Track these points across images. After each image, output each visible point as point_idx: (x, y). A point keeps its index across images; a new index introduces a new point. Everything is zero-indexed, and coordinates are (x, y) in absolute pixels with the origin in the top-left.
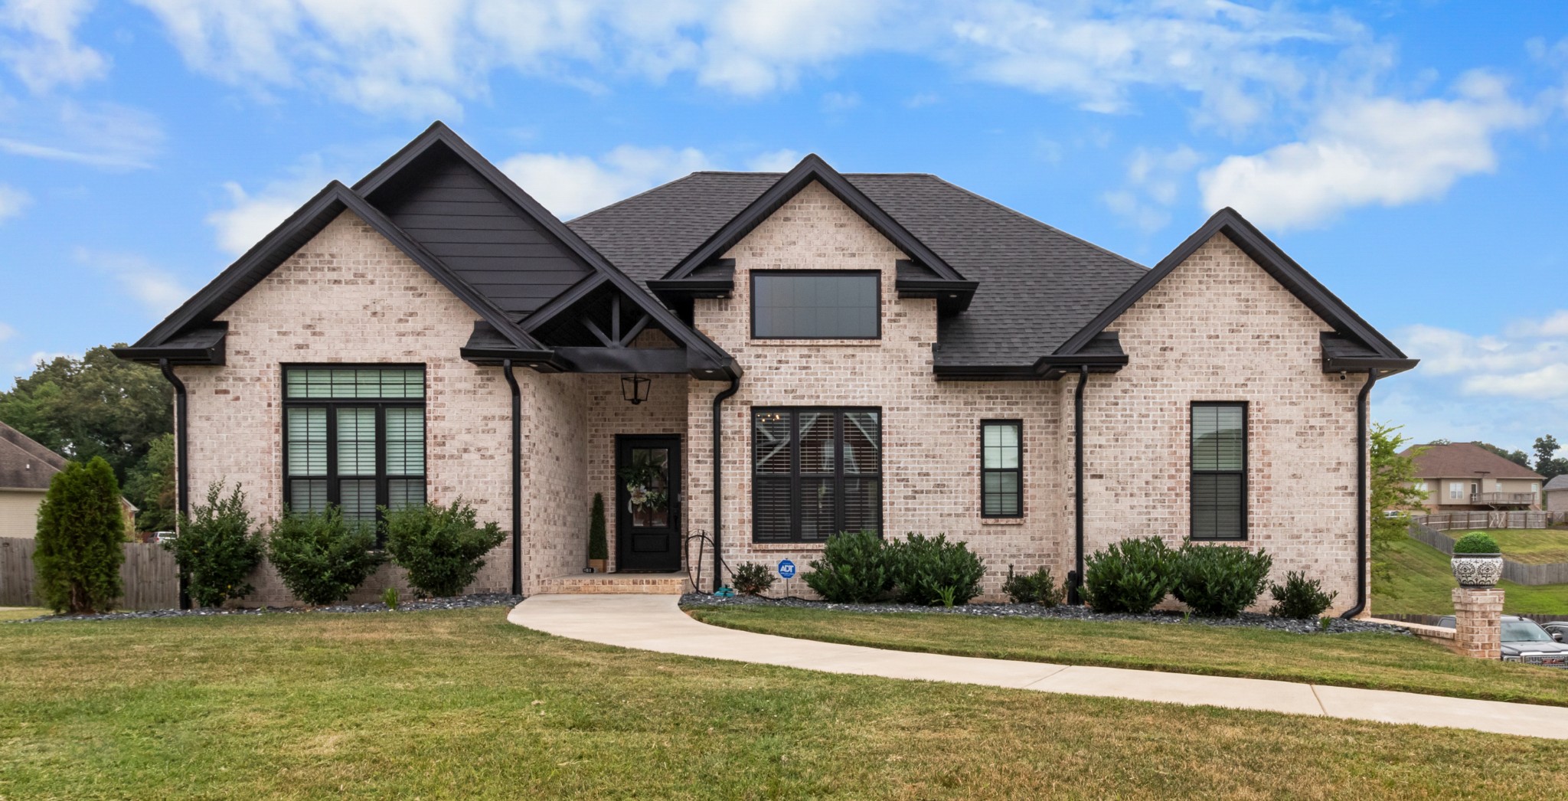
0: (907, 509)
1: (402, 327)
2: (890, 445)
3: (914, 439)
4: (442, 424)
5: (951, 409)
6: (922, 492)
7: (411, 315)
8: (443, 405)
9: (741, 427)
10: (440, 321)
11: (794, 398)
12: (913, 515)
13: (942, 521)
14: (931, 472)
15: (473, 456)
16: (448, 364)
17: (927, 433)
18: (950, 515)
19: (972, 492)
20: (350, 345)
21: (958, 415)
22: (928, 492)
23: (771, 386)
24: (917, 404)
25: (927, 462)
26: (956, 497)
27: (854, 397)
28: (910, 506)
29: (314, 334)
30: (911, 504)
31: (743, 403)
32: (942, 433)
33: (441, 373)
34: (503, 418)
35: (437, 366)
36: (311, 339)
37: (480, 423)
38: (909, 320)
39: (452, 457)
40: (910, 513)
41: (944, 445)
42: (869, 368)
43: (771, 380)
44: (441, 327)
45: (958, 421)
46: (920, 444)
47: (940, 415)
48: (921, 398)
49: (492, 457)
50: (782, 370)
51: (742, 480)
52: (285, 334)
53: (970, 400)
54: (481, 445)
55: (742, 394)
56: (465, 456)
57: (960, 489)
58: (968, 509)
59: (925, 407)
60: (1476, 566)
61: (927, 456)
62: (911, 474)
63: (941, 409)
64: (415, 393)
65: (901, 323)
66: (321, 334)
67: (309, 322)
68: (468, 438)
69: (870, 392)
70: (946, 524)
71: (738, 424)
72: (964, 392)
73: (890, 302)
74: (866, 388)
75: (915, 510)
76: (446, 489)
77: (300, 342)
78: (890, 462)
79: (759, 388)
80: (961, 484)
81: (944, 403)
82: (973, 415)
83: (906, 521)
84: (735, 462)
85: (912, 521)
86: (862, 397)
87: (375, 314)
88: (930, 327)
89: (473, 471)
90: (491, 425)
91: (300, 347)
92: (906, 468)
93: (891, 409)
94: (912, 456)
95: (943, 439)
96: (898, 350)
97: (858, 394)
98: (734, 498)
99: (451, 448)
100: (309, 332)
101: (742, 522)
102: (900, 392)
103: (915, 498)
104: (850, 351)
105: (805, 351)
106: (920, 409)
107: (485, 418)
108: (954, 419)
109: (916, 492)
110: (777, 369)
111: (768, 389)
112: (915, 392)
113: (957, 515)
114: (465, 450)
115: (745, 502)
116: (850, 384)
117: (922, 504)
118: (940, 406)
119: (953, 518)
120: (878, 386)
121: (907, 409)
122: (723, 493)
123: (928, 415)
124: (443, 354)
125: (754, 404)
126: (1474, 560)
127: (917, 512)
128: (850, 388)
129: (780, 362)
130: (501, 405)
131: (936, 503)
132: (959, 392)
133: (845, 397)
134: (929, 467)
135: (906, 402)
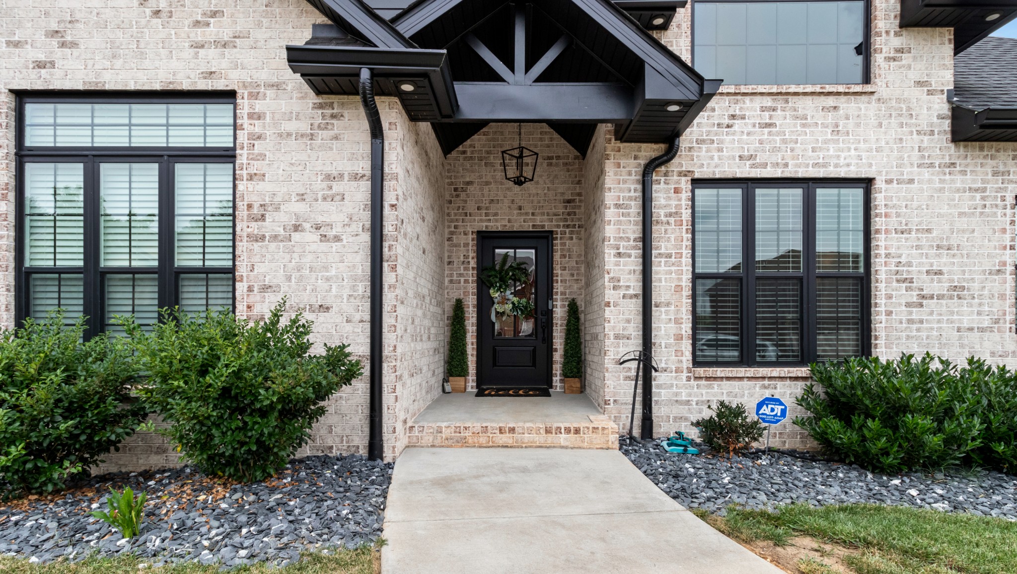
0: (910, 321)
1: (199, 35)
2: (887, 231)
3: (920, 223)
4: (261, 186)
5: (974, 181)
6: (932, 297)
7: (214, 14)
8: (262, 157)
9: (678, 206)
10: (259, 25)
11: (753, 166)
12: (918, 330)
13: (960, 338)
14: (945, 269)
15: (310, 237)
16: (270, 93)
17: (939, 215)
18: (971, 329)
19: (1002, 297)
20: (118, 63)
21: (984, 190)
22: (940, 297)
23: (720, 150)
24: (926, 174)
25: (938, 256)
26: (980, 305)
27: (836, 166)
28: (914, 317)
29: (63, 45)
30: (916, 313)
31: (680, 174)
32: (961, 214)
33: (259, 106)
34: (356, 177)
35: (254, 96)
36: (59, 53)
37: (319, 185)
38: (915, 58)
39: (275, 238)
40: (915, 326)
41: (964, 231)
42: (858, 125)
43: (721, 142)
44: (260, 35)
45: (983, 198)
46: (929, 231)
47: (958, 190)
48: (932, 165)
49: (337, 239)
50: (736, 128)
51: (680, 280)
52: (17, 44)
53: (1001, 168)
54: (320, 219)
55: (679, 163)
56: (296, 236)
57: (986, 292)
58: (997, 321)
59: (936, 179)
61: (938, 247)
62: (917, 271)
63: (959, 181)
64: (220, 139)
65: (904, 62)
66: (74, 45)
67: (54, 26)
68: (300, 208)
69: (860, 157)
70: (966, 342)
71: (674, 203)
72: (993, 157)
73: (887, 32)
74: (853, 152)
75: (921, 322)
76: (265, 288)
77: (42, 57)
78: (887, 255)
79: (703, 153)
80: (988, 285)
81: (964, 173)
82: (1005, 189)
83: (908, 337)
84: (669, 256)
85: (917, 338)
86: (848, 165)
87: (157, 13)
88: (944, 67)
89: (308, 259)
90: (337, 187)
91: (40, 65)
92: (909, 264)
93: (889, 182)
94: (918, 247)
95: (962, 223)
96: (898, 100)
97: (842, 161)
98: (668, 304)
99: (273, 224)
100: (55, 42)
101: (679, 338)
102: (902, 158)
103: (921, 305)
104: (830, 101)
105: (768, 102)
106: (930, 181)
107: (329, 177)
108: (978, 196)
109: (923, 297)
110: (728, 126)
111: (716, 155)
112: (923, 157)
113: (982, 330)
114: (296, 228)
115: (684, 310)
116: (831, 146)
117: (932, 313)
118: (959, 177)
119: (976, 334)
120: (870, 150)
121: (911, 181)
122: (655, 298)
123: (941, 190)
124: (263, 76)
125: (697, 176)
127: (925, 325)
128: (831, 152)
129: (733, 117)
130: (352, 157)
131: (952, 313)
132: (985, 157)
133: (824, 166)
134: (942, 262)
135: (908, 172)
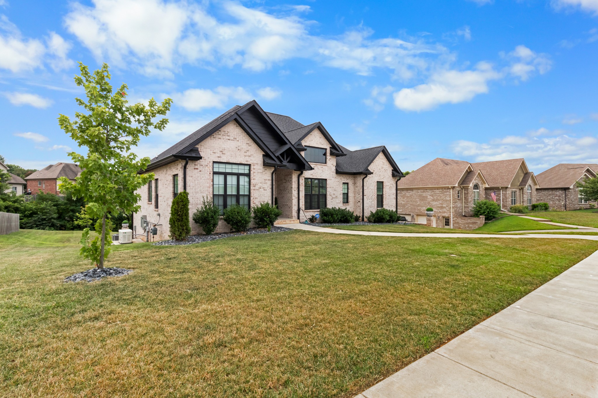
1: (245, 154)
4: (255, 181)
7: (248, 151)
8: (255, 176)
10: (255, 153)
15: (262, 190)
16: (256, 165)
20: (232, 158)
22: (335, 198)
25: (334, 192)
26: (339, 199)
29: (223, 154)
33: (255, 167)
34: (269, 180)
35: (254, 165)
36: (222, 155)
37: (263, 181)
39: (257, 190)
44: (255, 155)
49: (266, 190)
52: (214, 153)
54: (264, 187)
56: (260, 189)
57: (339, 197)
58: (341, 202)
64: (248, 172)
66: (225, 154)
67: (221, 150)
68: (261, 185)
70: (337, 205)
75: (332, 202)
76: (256, 198)
77: (219, 156)
83: (331, 204)
87: (239, 150)
89: (262, 194)
90: (266, 181)
91: (219, 157)
94: (332, 190)
99: (257, 187)
100: (221, 153)
101: (303, 205)
107: (265, 180)
113: (339, 203)
114: (260, 188)
124: (255, 162)
130: (268, 177)
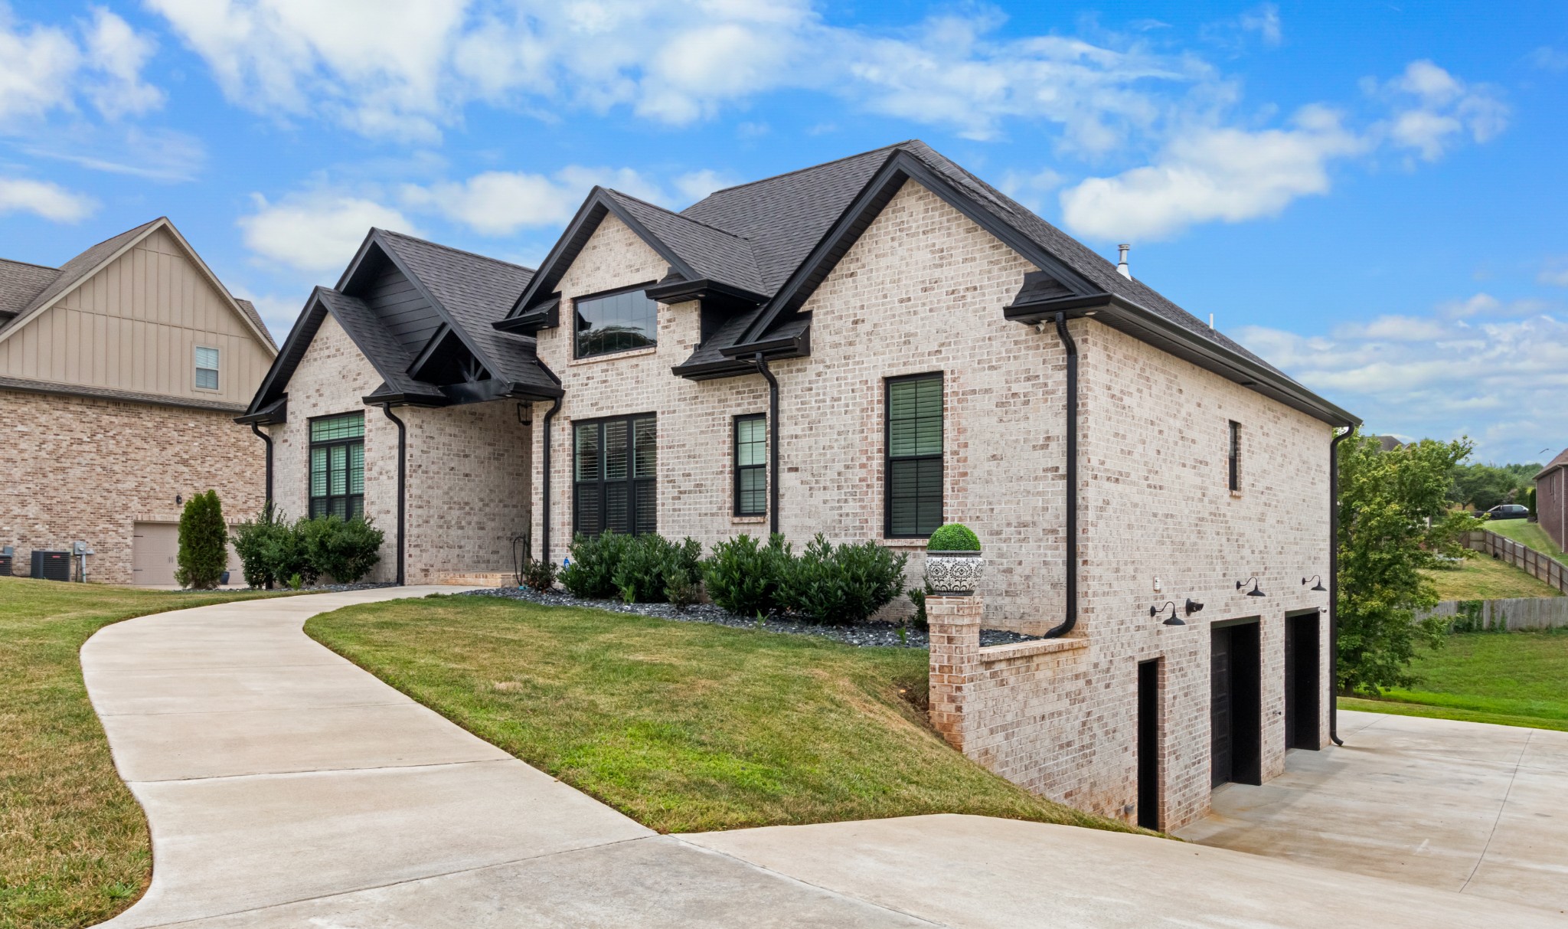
0: (674, 510)
2: (662, 448)
3: (679, 441)
4: (371, 454)
5: (708, 408)
6: (685, 492)
7: (359, 375)
8: (371, 440)
9: (564, 439)
11: (597, 410)
12: (678, 516)
13: (701, 521)
14: (692, 472)
15: (384, 477)
16: (374, 409)
17: (690, 434)
18: (706, 514)
19: (723, 490)
20: (334, 401)
21: (712, 414)
22: (690, 492)
23: (582, 401)
24: (682, 405)
25: (688, 463)
26: (711, 496)
27: (637, 405)
28: (676, 507)
29: (320, 395)
30: (678, 505)
31: (566, 418)
32: (702, 432)
33: (371, 416)
34: (397, 447)
35: (369, 411)
36: (319, 399)
37: (387, 451)
38: (677, 325)
40: (676, 513)
41: (702, 444)
42: (648, 375)
43: (583, 395)
45: (713, 420)
46: (684, 445)
47: (699, 416)
48: (685, 399)
49: (392, 478)
50: (590, 386)
51: (564, 487)
52: (309, 397)
53: (723, 397)
54: (388, 468)
55: (564, 412)
56: (381, 477)
57: (714, 488)
58: (720, 508)
59: (688, 408)
60: (949, 566)
61: (689, 457)
62: (677, 475)
63: (701, 409)
65: (672, 329)
67: (317, 387)
68: (382, 463)
69: (648, 398)
70: (704, 523)
71: (562, 437)
72: (719, 390)
73: (663, 309)
74: (645, 395)
75: (680, 510)
77: (314, 402)
78: (662, 464)
79: (575, 404)
80: (715, 482)
81: (702, 402)
82: (724, 412)
83: (673, 521)
84: (559, 472)
85: (678, 521)
86: (642, 404)
88: (692, 328)
89: (384, 489)
90: (393, 452)
91: (314, 406)
92: (673, 470)
93: (663, 413)
94: (678, 458)
95: (702, 439)
96: (669, 356)
97: (640, 402)
98: (559, 504)
99: (375, 472)
100: (318, 394)
101: (563, 524)
102: (669, 396)
103: (679, 498)
104: (634, 361)
105: (604, 366)
106: (684, 411)
107: (390, 448)
108: (710, 418)
109: (680, 492)
110: (586, 385)
111: (580, 404)
112: (680, 394)
113: (712, 515)
115: (566, 506)
116: (635, 392)
117: (685, 504)
118: (700, 406)
119: (709, 518)
120: (653, 392)
121: (674, 411)
122: (552, 500)
123: (690, 416)
125: (572, 419)
126: (945, 559)
127: (682, 512)
128: (635, 396)
129: (588, 378)
131: (696, 503)
132: (714, 390)
133: (631, 406)
134: (690, 467)
135: (674, 404)
